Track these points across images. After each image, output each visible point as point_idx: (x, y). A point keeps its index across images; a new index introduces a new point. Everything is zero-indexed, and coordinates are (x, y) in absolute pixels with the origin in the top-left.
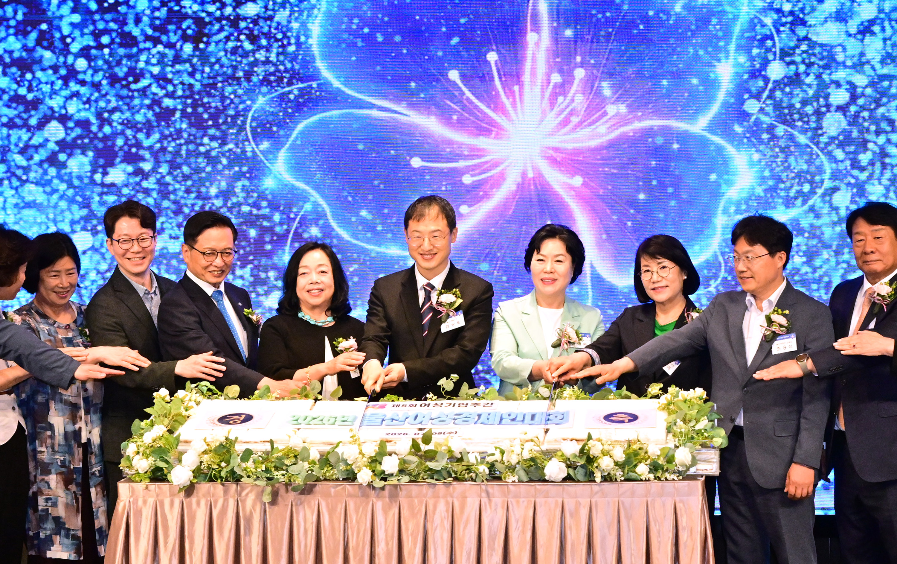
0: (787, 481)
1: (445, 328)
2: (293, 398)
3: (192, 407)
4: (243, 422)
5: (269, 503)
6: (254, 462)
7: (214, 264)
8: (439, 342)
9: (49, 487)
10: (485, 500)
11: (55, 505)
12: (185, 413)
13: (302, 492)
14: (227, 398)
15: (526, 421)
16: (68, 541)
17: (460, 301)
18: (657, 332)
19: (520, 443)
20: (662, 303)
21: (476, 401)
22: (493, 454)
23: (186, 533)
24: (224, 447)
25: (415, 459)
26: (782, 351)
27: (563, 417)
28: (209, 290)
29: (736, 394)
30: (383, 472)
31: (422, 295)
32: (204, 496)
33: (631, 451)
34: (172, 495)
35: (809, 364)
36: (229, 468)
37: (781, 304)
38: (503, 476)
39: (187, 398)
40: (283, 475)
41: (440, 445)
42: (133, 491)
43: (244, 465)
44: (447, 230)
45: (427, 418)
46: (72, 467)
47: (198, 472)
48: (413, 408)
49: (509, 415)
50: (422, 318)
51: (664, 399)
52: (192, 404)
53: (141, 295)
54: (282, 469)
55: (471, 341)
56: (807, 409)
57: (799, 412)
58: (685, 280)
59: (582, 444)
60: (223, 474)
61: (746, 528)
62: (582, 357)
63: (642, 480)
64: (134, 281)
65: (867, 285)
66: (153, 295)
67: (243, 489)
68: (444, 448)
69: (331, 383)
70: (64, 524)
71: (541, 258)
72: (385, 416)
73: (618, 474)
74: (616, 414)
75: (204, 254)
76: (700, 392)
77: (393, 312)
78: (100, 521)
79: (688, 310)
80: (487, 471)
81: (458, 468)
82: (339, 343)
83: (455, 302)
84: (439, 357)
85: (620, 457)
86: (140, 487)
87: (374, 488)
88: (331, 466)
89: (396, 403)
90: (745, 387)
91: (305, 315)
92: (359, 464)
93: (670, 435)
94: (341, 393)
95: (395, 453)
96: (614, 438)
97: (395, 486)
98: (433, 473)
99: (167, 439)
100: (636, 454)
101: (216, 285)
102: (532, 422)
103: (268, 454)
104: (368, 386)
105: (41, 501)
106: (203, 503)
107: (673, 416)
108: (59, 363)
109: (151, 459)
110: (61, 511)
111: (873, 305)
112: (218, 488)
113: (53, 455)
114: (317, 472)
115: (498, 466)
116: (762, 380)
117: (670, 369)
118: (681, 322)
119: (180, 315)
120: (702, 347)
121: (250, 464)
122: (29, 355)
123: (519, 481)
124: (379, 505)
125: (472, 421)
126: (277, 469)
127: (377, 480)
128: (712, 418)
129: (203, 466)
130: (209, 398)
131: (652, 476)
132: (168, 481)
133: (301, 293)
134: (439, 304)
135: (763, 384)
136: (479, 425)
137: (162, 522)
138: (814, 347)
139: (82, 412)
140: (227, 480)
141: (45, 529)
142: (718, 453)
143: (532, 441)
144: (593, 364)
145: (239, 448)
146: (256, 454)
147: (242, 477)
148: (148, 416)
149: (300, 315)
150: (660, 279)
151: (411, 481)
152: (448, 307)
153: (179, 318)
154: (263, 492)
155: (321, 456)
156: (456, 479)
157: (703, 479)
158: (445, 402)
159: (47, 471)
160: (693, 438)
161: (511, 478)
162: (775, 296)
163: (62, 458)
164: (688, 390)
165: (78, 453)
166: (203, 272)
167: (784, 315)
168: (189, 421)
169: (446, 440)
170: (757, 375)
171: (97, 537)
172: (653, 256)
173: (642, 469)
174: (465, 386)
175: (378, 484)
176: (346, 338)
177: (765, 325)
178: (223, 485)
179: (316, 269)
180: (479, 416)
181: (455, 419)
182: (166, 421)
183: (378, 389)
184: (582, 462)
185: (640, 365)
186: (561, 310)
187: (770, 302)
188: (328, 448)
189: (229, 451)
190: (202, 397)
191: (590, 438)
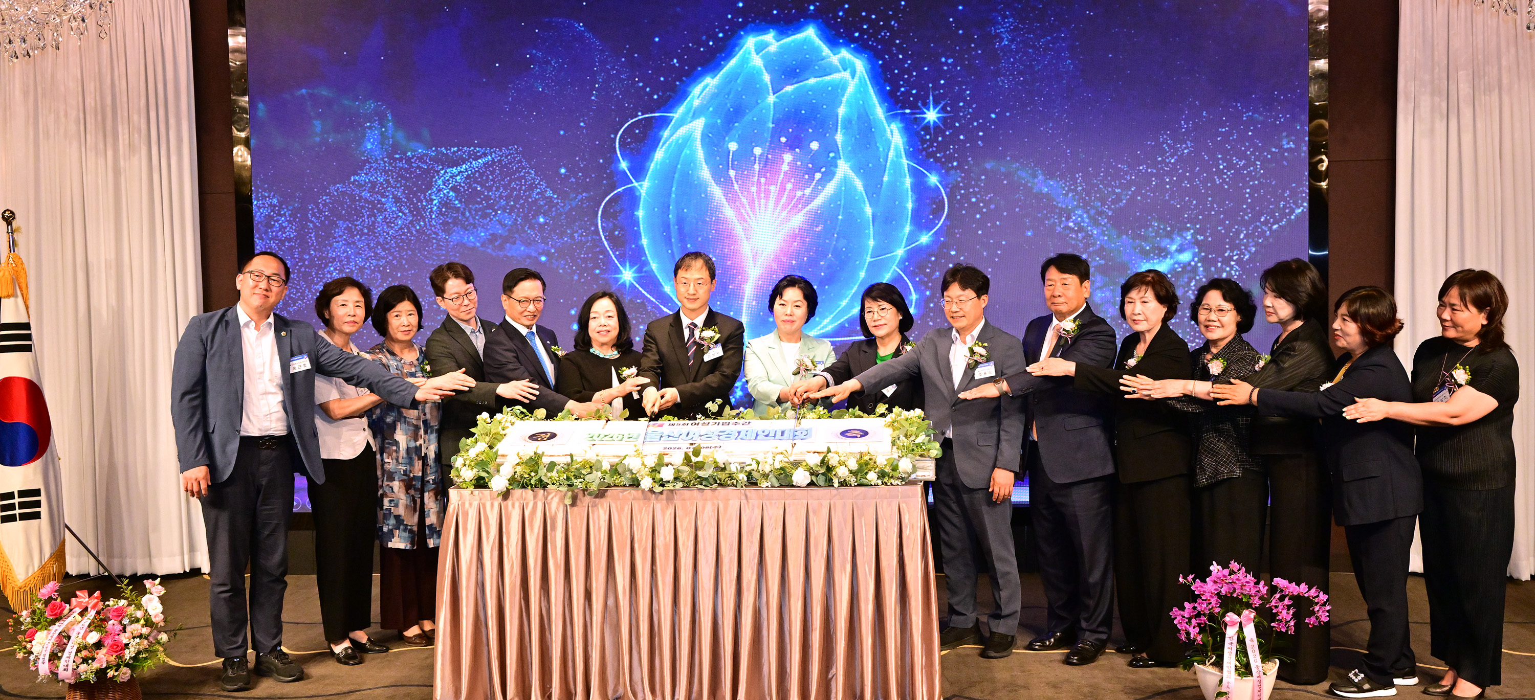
0: (992, 483)
1: (707, 358)
2: (589, 419)
3: (508, 427)
4: (548, 439)
5: (570, 505)
6: (558, 472)
7: (528, 310)
8: (704, 369)
9: (393, 492)
10: (744, 502)
11: (396, 506)
12: (502, 432)
13: (596, 497)
14: (536, 419)
15: (777, 437)
16: (406, 535)
17: (718, 336)
18: (878, 361)
19: (772, 455)
20: (882, 338)
21: (736, 420)
22: (751, 465)
23: (504, 530)
24: (534, 460)
25: (687, 469)
26: (983, 376)
27: (807, 433)
28: (524, 331)
29: (947, 411)
30: (662, 479)
31: (687, 333)
32: (518, 500)
33: (862, 461)
34: (492, 499)
35: (1004, 386)
36: (538, 477)
37: (981, 338)
38: (759, 482)
39: (504, 420)
40: (581, 483)
41: (707, 457)
42: (461, 497)
43: (549, 474)
44: (709, 279)
45: (697, 435)
46: (412, 475)
47: (512, 481)
48: (685, 426)
49: (763, 432)
50: (687, 351)
51: (890, 417)
52: (508, 424)
53: (469, 334)
54: (580, 478)
55: (728, 367)
56: (1005, 422)
57: (999, 425)
58: (900, 320)
59: (823, 455)
60: (533, 482)
61: (956, 520)
62: (819, 380)
63: (871, 485)
64: (463, 325)
65: (1055, 321)
66: (478, 334)
67: (549, 494)
68: (711, 459)
69: (618, 403)
70: (404, 521)
71: (783, 302)
72: (663, 433)
73: (852, 480)
74: (850, 430)
75: (520, 301)
76: (918, 412)
77: (664, 349)
78: (431, 519)
79: (903, 344)
80: (746, 479)
81: (722, 476)
82: (623, 371)
83: (714, 337)
84: (703, 381)
85: (854, 466)
86: (466, 493)
87: (654, 492)
88: (619, 474)
89: (672, 422)
90: (953, 406)
91: (596, 350)
92: (642, 473)
93: (895, 448)
94: (627, 414)
95: (671, 464)
96: (848, 451)
97: (672, 491)
98: (701, 480)
99: (487, 454)
100: (867, 464)
101: (529, 327)
102: (782, 437)
103: (568, 465)
104: (648, 410)
105: (386, 502)
106: (517, 505)
107: (897, 432)
108: (401, 388)
109: (475, 470)
110: (401, 511)
111: (1060, 337)
112: (529, 492)
113: (397, 465)
114: (608, 480)
115: (755, 474)
116: (966, 400)
117: (889, 391)
118: (897, 353)
119: (503, 352)
120: (915, 373)
121: (554, 474)
122: (379, 382)
123: (772, 487)
124: (658, 507)
125: (733, 437)
126: (576, 477)
127: (657, 486)
128: (929, 433)
129: (516, 476)
130: (521, 419)
131: (880, 482)
132: (489, 488)
133: (592, 333)
134: (701, 338)
135: (967, 403)
136: (739, 440)
137: (485, 521)
138: (1010, 372)
139: (422, 432)
140: (536, 487)
141: (388, 525)
142: (934, 462)
143: (782, 453)
144: (828, 386)
145: (546, 460)
146: (559, 465)
147: (548, 484)
148: (473, 435)
149: (591, 351)
150: (880, 318)
151: (684, 487)
152: (708, 341)
153: (500, 354)
154: (565, 496)
155: (612, 466)
156: (721, 485)
157: (922, 483)
158: (711, 421)
159: (391, 479)
160: (913, 450)
161: (764, 484)
162: (976, 332)
163: (405, 468)
164: (909, 410)
165: (418, 465)
166: (519, 316)
167: (984, 347)
168: (505, 438)
169: (712, 453)
170: (962, 396)
171: (427, 532)
172: (875, 299)
173: (872, 477)
174: (727, 408)
175: (658, 489)
176: (629, 367)
177: (968, 355)
178: (533, 491)
179: (604, 315)
180: (739, 433)
181: (719, 436)
182: (487, 439)
183: (656, 410)
184: (822, 470)
185: (865, 386)
186: (799, 344)
187: (972, 336)
188: (616, 460)
189: (537, 463)
190: (516, 419)
191: (829, 451)
